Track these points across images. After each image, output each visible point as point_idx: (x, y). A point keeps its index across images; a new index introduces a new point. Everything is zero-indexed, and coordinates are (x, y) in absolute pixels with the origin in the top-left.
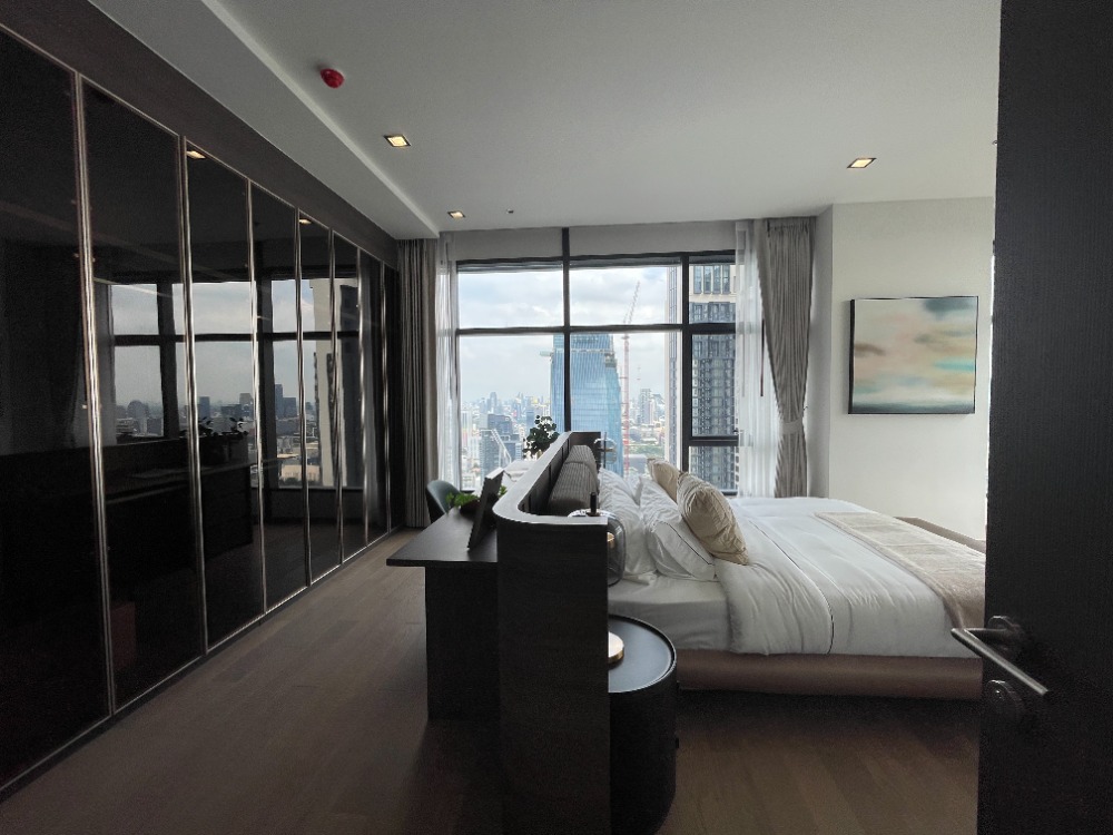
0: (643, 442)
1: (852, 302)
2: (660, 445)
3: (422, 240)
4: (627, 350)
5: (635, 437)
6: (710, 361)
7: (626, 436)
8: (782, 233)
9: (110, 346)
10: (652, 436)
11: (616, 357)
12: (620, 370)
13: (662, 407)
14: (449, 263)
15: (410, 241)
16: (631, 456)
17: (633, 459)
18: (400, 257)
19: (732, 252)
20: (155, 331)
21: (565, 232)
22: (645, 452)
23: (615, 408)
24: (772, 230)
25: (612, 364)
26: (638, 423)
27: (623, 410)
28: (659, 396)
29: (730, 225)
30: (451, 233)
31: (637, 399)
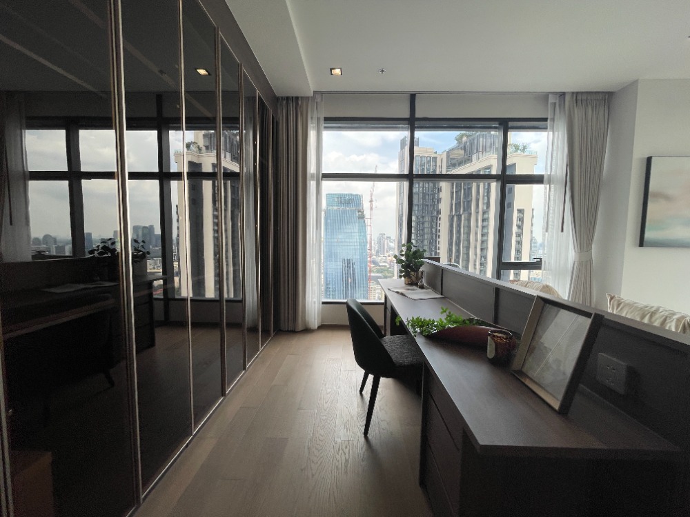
0: (380, 266)
1: (649, 160)
2: (390, 268)
3: (297, 98)
4: (371, 209)
5: (374, 262)
6: (423, 217)
7: (370, 262)
8: (587, 105)
9: (25, 181)
10: (385, 262)
11: (365, 213)
12: (368, 222)
13: (392, 245)
14: (318, 119)
15: (288, 98)
16: (373, 274)
17: (374, 276)
18: (280, 111)
19: (545, 120)
20: (65, 168)
21: (413, 97)
22: (381, 272)
23: (363, 244)
24: (579, 102)
25: (362, 217)
26: (377, 254)
27: (368, 246)
28: (390, 238)
29: (545, 97)
30: (322, 93)
31: (376, 239)
